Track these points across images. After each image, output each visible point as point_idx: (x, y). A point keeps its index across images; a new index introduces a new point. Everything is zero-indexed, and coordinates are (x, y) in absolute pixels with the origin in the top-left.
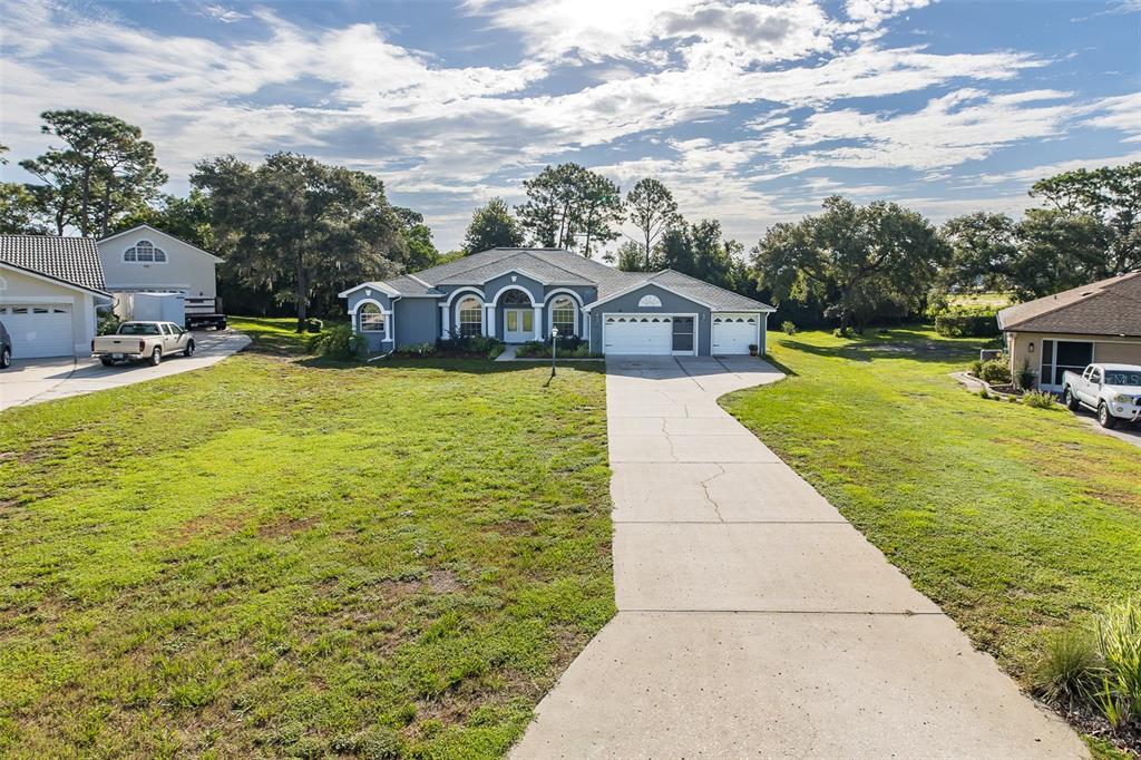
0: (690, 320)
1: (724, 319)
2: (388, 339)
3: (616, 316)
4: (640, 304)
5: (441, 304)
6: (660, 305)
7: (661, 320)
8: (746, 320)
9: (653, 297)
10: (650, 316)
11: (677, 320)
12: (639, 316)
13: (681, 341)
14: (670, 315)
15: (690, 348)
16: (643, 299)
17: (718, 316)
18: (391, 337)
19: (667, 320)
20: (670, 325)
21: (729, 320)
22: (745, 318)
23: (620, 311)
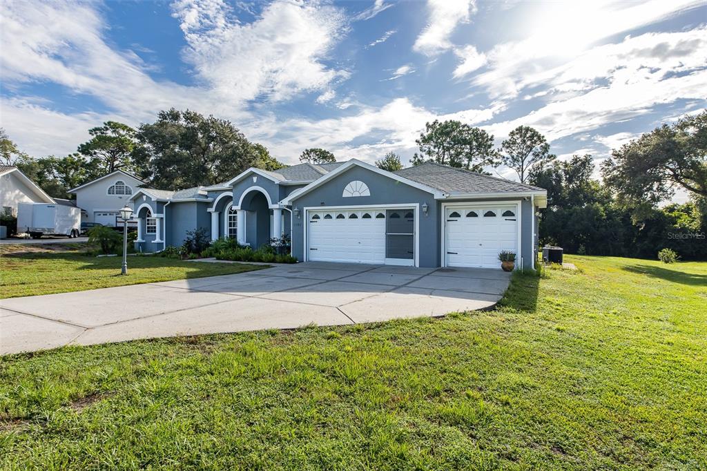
0: (410, 214)
1: (463, 213)
2: (158, 240)
3: (321, 210)
4: (346, 194)
5: (209, 210)
6: (367, 193)
7: (373, 215)
8: (499, 212)
9: (360, 183)
10: (360, 209)
11: (393, 215)
12: (347, 209)
13: (398, 245)
14: (383, 207)
15: (410, 255)
16: (348, 187)
17: (453, 207)
18: (161, 238)
19: (380, 216)
20: (383, 220)
21: (472, 215)
22: (499, 209)
23: (323, 204)
